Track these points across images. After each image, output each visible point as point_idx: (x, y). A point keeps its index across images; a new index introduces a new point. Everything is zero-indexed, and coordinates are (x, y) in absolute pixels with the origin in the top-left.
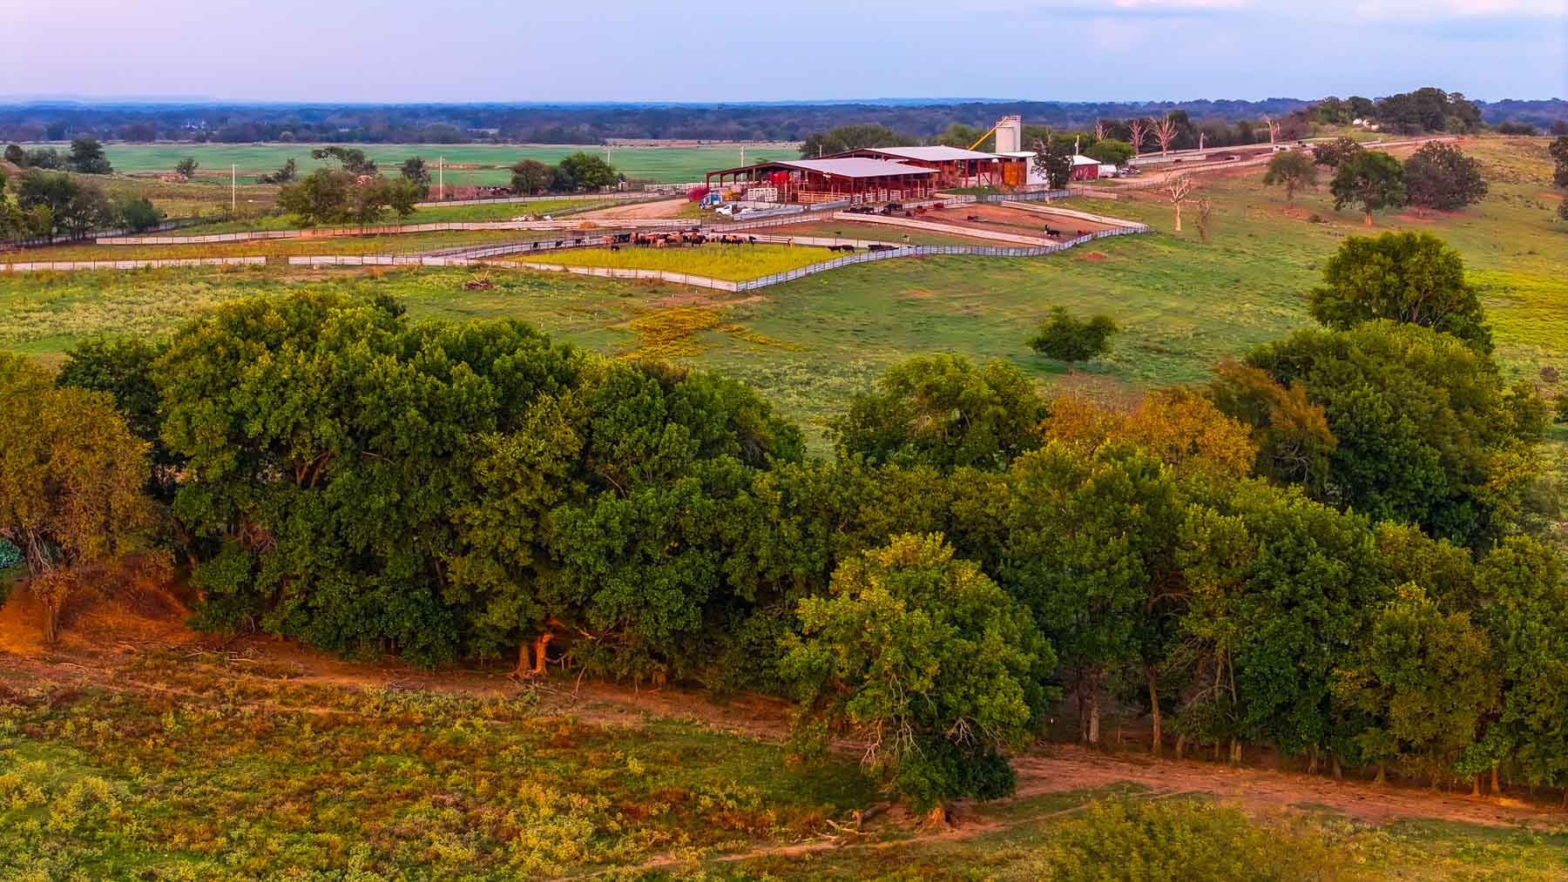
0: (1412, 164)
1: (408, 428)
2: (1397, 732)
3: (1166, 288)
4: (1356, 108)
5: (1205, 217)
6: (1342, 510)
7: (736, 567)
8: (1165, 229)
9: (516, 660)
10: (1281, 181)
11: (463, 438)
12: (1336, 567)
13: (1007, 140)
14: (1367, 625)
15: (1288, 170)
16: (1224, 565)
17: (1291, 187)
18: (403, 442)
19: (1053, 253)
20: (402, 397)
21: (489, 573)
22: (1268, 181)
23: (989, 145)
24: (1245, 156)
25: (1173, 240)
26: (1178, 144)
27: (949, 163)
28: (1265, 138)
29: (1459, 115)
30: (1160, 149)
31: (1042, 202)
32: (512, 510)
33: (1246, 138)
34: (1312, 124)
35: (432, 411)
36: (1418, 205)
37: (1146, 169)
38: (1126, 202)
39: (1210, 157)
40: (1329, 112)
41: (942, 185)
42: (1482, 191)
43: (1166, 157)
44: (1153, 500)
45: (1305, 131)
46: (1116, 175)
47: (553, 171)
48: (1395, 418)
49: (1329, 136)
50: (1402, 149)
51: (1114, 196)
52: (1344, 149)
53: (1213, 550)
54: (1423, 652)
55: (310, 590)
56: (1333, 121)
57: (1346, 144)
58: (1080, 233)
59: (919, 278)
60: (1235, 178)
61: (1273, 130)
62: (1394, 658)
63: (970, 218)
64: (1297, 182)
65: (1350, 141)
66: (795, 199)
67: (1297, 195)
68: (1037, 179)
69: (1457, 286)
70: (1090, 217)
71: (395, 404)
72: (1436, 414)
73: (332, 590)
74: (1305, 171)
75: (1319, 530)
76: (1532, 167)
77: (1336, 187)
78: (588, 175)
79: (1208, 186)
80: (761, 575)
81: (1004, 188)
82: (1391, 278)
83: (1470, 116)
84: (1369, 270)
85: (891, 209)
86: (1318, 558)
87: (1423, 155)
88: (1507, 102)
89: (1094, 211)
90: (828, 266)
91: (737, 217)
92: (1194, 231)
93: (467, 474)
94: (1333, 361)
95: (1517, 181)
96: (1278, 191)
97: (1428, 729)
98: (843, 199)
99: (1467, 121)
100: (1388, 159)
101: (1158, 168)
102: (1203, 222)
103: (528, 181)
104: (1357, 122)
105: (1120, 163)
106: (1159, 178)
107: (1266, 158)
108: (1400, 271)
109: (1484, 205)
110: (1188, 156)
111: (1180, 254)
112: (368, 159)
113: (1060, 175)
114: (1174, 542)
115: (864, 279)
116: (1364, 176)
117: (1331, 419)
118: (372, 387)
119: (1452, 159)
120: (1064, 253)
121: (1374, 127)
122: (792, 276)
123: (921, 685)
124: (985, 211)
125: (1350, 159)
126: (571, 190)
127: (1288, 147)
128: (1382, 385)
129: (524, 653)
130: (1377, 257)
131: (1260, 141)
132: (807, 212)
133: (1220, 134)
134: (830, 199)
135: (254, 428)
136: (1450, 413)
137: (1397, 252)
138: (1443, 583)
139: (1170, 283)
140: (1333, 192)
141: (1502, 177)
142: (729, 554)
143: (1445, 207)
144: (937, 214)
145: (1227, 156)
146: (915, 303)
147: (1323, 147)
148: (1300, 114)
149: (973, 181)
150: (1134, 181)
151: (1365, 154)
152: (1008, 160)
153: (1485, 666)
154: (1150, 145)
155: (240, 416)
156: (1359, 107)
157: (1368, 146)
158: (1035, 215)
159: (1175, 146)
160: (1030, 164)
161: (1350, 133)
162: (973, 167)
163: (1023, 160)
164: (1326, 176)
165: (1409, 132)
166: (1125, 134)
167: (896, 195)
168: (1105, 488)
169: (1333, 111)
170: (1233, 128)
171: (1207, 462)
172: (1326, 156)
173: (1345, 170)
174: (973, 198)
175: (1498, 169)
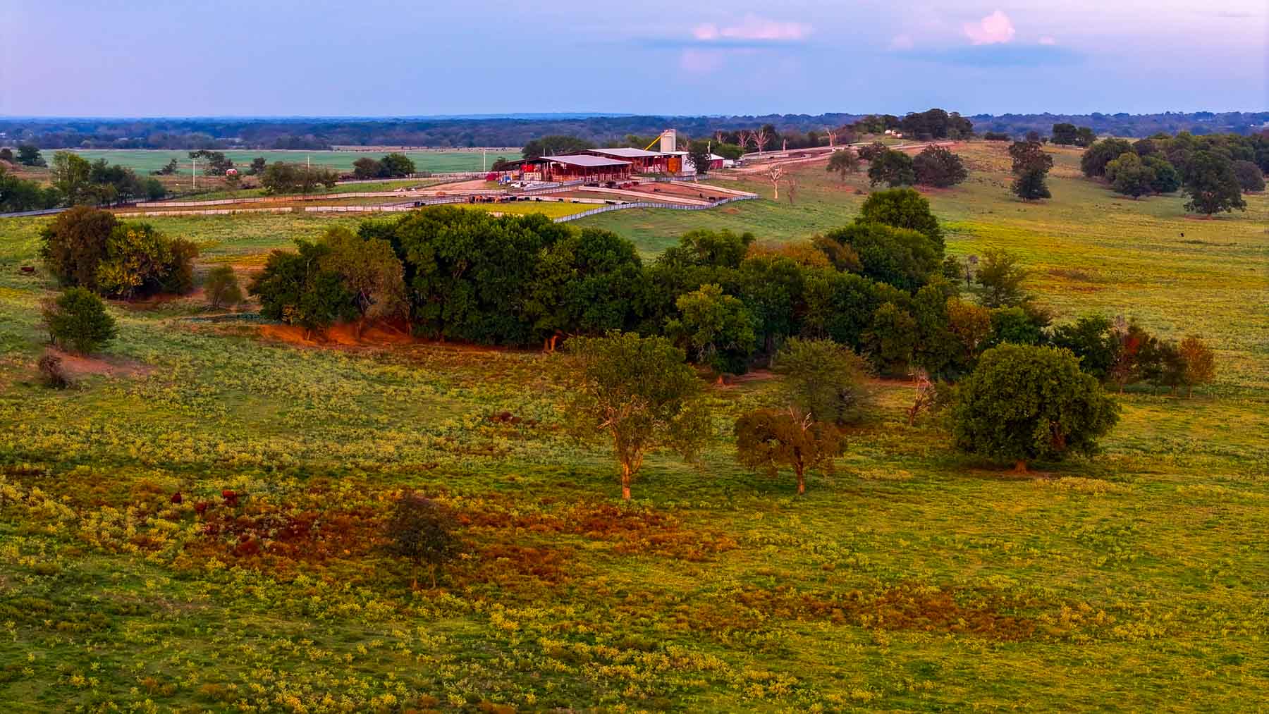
0: (919, 159)
1: (508, 251)
2: (884, 354)
3: (774, 227)
4: (887, 122)
5: (792, 189)
6: (863, 277)
7: (636, 304)
8: (768, 196)
9: (543, 347)
10: (837, 170)
11: (531, 256)
12: (860, 295)
13: (667, 144)
14: (872, 317)
15: (841, 162)
16: (820, 296)
17: (844, 173)
18: (506, 257)
19: (708, 209)
20: (505, 240)
21: (540, 308)
22: (830, 169)
23: (657, 147)
24: (814, 154)
25: (773, 203)
26: (770, 147)
27: (637, 158)
28: (826, 143)
29: (957, 127)
30: (758, 150)
31: (693, 181)
32: (550, 283)
33: (813, 142)
34: (858, 134)
35: (518, 246)
36: (923, 185)
37: (751, 163)
38: (743, 181)
39: (791, 155)
40: (869, 126)
41: (634, 172)
42: (962, 175)
43: (762, 156)
44: (794, 274)
45: (853, 138)
46: (733, 167)
47: (379, 165)
48: (888, 259)
49: (868, 142)
50: (914, 149)
51: (735, 178)
52: (877, 149)
53: (816, 291)
54: (893, 324)
55: (464, 318)
56: (872, 132)
57: (878, 146)
58: (721, 199)
59: (643, 218)
60: (809, 168)
61: (832, 138)
62: (882, 327)
63: (655, 190)
64: (847, 170)
65: (881, 144)
66: (550, 179)
67: (847, 178)
68: (688, 168)
69: (927, 215)
70: (724, 190)
71: (503, 243)
72: (906, 258)
73: (473, 318)
74: (852, 163)
75: (854, 283)
76: (1002, 162)
77: (871, 173)
78: (400, 167)
79: (793, 172)
80: (645, 306)
81: (669, 174)
82: (893, 211)
83: (962, 128)
84: (883, 207)
85: (610, 185)
86: (854, 293)
87: (926, 153)
88: (1008, 116)
89: (724, 186)
90: (596, 212)
91: (525, 189)
92: (786, 198)
93: (531, 269)
94: (862, 236)
95: (989, 170)
96: (836, 175)
97: (895, 353)
98: (581, 179)
99: (962, 131)
100: (903, 155)
101: (760, 162)
102: (792, 193)
103: (365, 170)
104: (888, 132)
105: (735, 158)
106: (763, 168)
107: (827, 156)
108: (898, 207)
109: (965, 184)
110: (777, 154)
111: (780, 211)
112: (226, 159)
113: (703, 166)
114: (803, 289)
115: (614, 218)
116: (889, 166)
117: (861, 260)
118: (492, 237)
119: (945, 156)
120: (715, 209)
121: (899, 135)
122: (578, 216)
123: (719, 328)
124: (662, 186)
125: (880, 156)
126: (388, 177)
127: (842, 148)
128: (882, 245)
129: (546, 344)
130: (886, 201)
131: (824, 145)
132: (561, 186)
133: (796, 140)
134: (572, 179)
135: (443, 254)
136: (912, 258)
137: (896, 199)
138: (901, 303)
139: (776, 225)
140: (870, 176)
141: (980, 168)
142: (633, 299)
143: (940, 186)
144: (636, 188)
145: (802, 154)
146: (644, 231)
147: (864, 148)
148: (850, 127)
149: (651, 169)
150: (748, 170)
151: (890, 152)
152: (669, 156)
153: (915, 330)
154: (752, 148)
155: (437, 249)
156: (890, 122)
157: (892, 148)
158: (693, 189)
159: (768, 148)
160: (684, 159)
161: (883, 140)
162: (650, 161)
163: (680, 156)
164: (865, 166)
165: (922, 139)
166: (736, 141)
167: (609, 177)
168: (776, 270)
169: (874, 124)
170: (806, 136)
171: (811, 267)
172: (865, 154)
173: (876, 162)
174: (654, 179)
175: (977, 163)
